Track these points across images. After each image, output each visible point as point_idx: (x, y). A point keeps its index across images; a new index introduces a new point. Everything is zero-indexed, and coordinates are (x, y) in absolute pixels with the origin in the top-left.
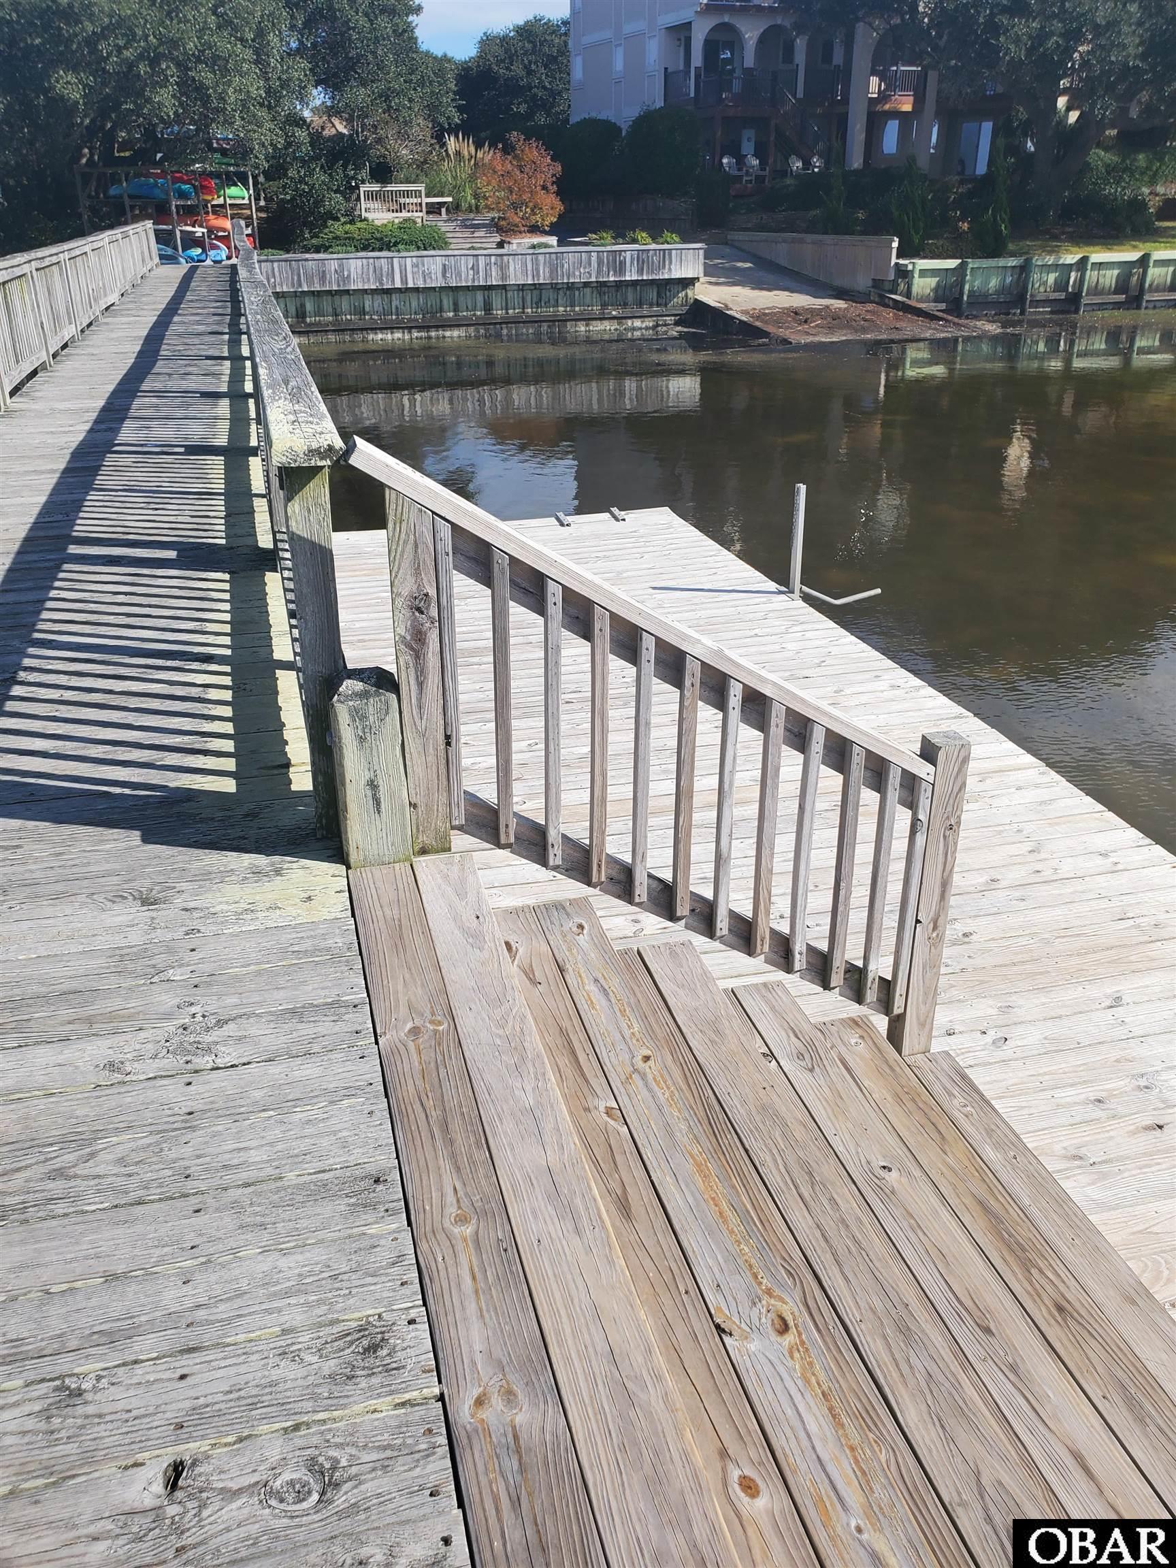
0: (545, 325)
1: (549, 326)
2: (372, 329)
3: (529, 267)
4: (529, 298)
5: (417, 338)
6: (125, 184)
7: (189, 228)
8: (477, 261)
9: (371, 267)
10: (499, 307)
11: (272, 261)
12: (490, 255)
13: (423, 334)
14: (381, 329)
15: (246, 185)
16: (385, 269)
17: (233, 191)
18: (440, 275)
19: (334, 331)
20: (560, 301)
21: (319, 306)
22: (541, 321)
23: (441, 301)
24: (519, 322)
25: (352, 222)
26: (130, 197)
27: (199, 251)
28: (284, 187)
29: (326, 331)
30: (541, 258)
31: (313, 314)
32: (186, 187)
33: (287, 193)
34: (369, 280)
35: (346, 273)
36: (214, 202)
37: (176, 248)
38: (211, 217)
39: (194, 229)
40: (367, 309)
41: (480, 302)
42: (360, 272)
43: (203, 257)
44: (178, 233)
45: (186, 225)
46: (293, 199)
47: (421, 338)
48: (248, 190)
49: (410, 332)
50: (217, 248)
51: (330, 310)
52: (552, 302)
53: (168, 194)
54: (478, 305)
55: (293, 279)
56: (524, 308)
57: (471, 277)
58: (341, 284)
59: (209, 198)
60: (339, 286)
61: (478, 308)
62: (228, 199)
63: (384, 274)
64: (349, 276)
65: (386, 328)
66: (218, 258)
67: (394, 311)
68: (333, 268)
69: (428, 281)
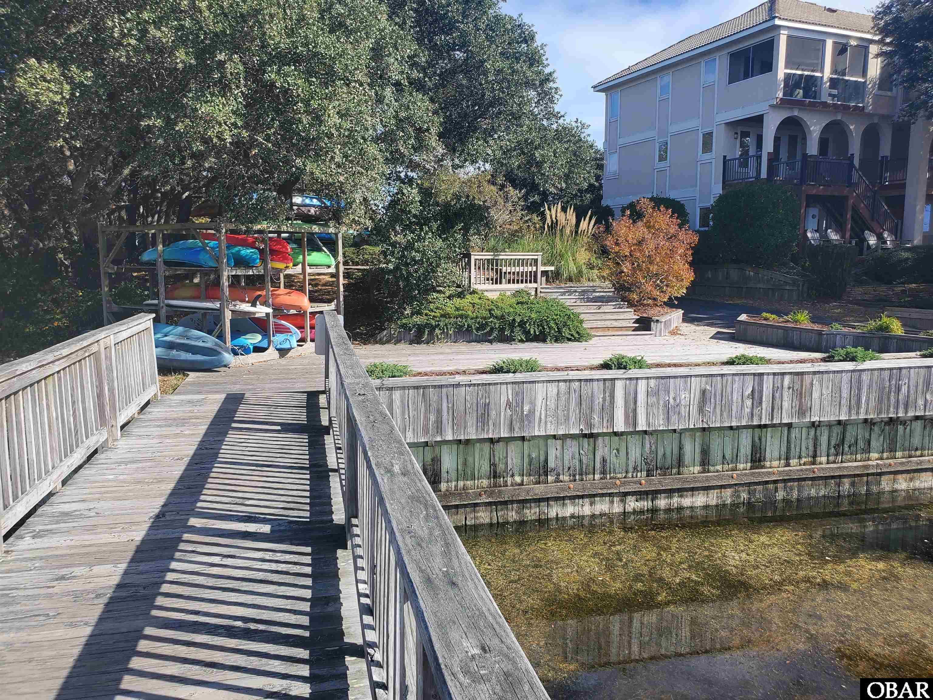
0: (846, 481)
1: (853, 484)
2: (557, 499)
3: (845, 393)
4: (824, 440)
5: (634, 512)
6: (160, 247)
7: (246, 307)
8: (761, 384)
9: (574, 397)
10: (776, 454)
11: (391, 389)
12: (783, 374)
13: (645, 504)
14: (573, 498)
15: (334, 252)
16: (598, 400)
17: (315, 257)
18: (694, 410)
19: (490, 504)
20: (873, 443)
21: (465, 464)
22: (840, 477)
23: (681, 448)
24: (804, 479)
25: (461, 295)
26: (167, 263)
27: (259, 337)
28: (384, 253)
29: (476, 505)
30: (865, 377)
31: (453, 475)
32: (246, 252)
33: (390, 261)
34: (567, 419)
35: (526, 408)
36: (288, 272)
37: (221, 337)
38: (282, 290)
39: (252, 309)
40: (551, 464)
41: (745, 448)
42: (552, 404)
43: (264, 344)
44: (228, 315)
45: (243, 301)
46: (397, 268)
47: (642, 512)
48: (335, 256)
49: (623, 501)
50: (286, 330)
51: (485, 467)
52: (861, 444)
53: (218, 260)
54: (742, 451)
55: (427, 419)
56: (815, 456)
57: (747, 410)
58: (517, 426)
59: (280, 265)
60: (511, 428)
61: (742, 457)
62: (307, 268)
63: (597, 408)
64: (532, 412)
65: (582, 497)
66: (286, 346)
67: (598, 465)
68: (504, 399)
69: (674, 418)
